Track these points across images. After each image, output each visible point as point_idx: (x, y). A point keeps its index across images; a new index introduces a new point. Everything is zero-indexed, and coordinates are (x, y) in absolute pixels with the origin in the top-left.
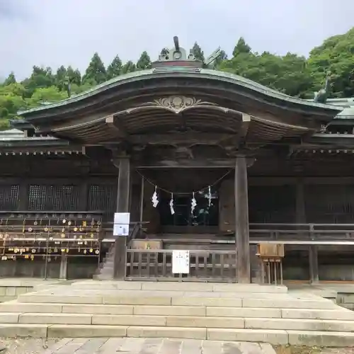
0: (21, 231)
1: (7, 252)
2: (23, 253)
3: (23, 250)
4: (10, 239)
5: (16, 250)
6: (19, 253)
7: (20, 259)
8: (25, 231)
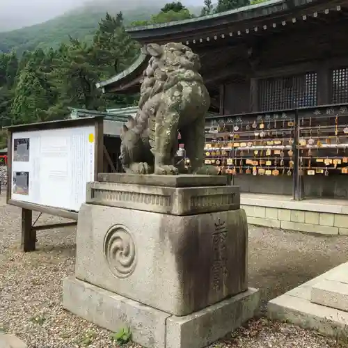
0: (333, 134)
1: (315, 164)
2: (338, 166)
3: (337, 161)
4: (316, 146)
5: (328, 162)
6: (332, 165)
7: (334, 173)
8: (339, 134)
